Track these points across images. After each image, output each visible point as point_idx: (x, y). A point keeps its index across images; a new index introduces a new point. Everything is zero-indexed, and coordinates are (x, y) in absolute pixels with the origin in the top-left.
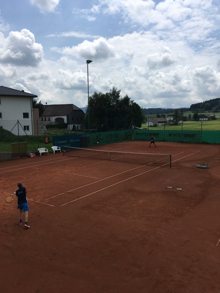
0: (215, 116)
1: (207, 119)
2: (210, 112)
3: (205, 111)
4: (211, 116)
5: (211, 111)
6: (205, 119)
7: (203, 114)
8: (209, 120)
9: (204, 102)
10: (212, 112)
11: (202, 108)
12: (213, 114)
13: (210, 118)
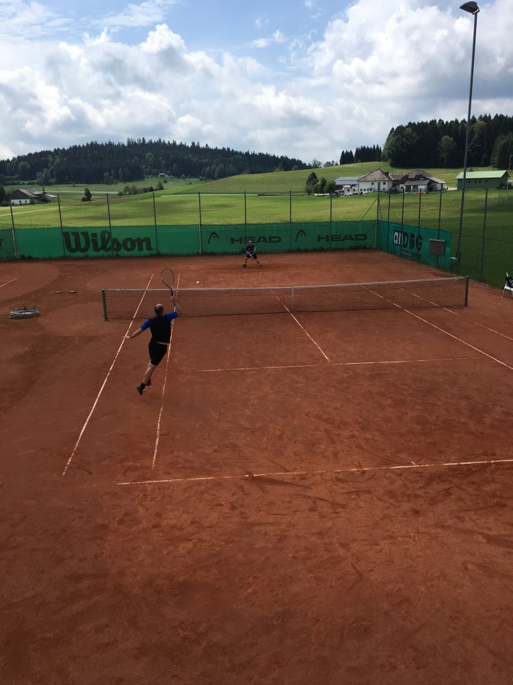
0: (45, 193)
1: (28, 201)
2: (33, 184)
3: (22, 182)
4: (37, 193)
5: (35, 181)
6: (23, 201)
7: (15, 188)
8: (32, 203)
9: (14, 159)
10: (37, 183)
11: (12, 174)
12: (41, 188)
13: (35, 198)
